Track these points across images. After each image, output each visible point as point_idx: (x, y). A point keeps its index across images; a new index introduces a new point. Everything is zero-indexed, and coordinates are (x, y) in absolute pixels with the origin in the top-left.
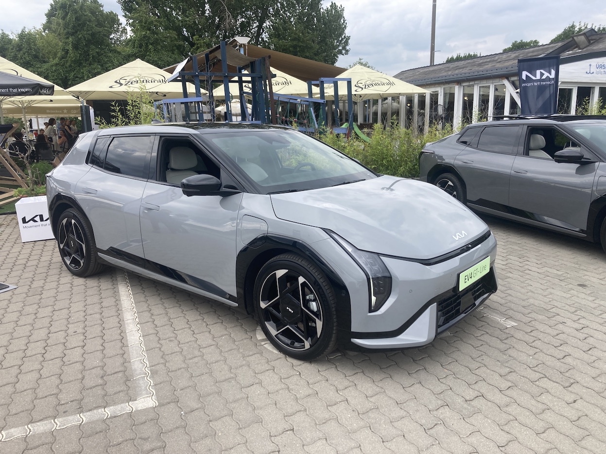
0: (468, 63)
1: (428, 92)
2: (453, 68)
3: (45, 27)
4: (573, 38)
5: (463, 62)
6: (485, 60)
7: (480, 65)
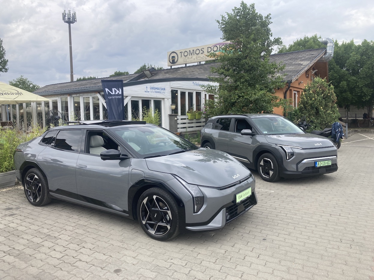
0: (88, 82)
2: (79, 85)
4: (143, 72)
5: (85, 81)
6: (98, 81)
7: (95, 84)
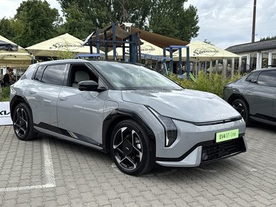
1: (240, 57)
3: (16, 17)
